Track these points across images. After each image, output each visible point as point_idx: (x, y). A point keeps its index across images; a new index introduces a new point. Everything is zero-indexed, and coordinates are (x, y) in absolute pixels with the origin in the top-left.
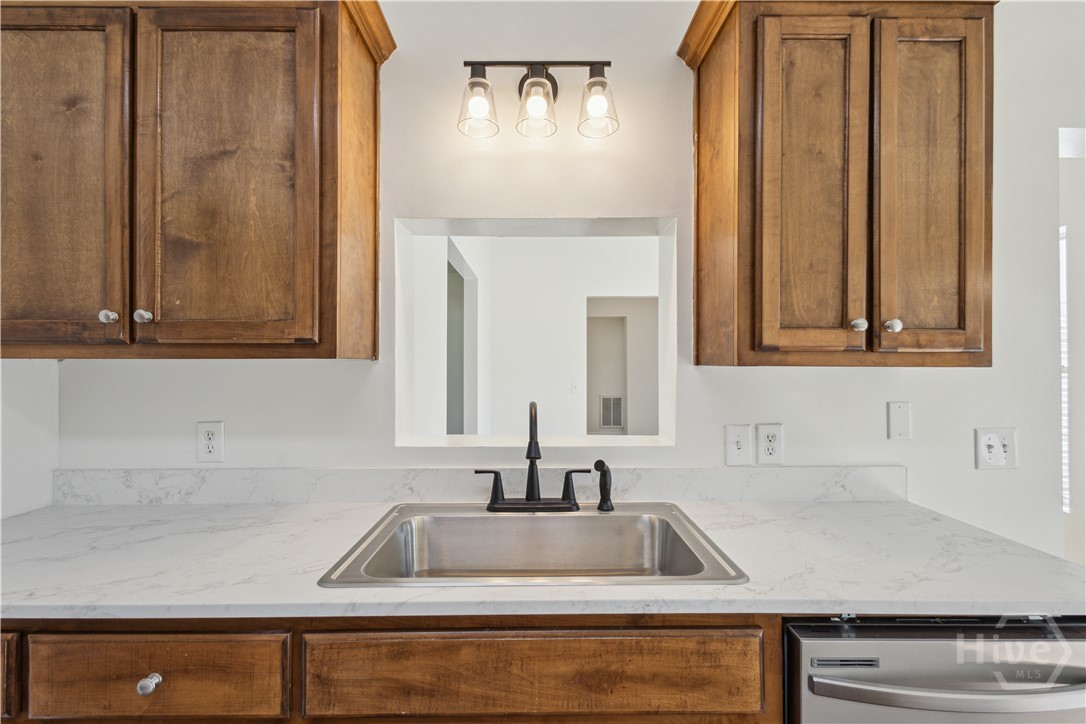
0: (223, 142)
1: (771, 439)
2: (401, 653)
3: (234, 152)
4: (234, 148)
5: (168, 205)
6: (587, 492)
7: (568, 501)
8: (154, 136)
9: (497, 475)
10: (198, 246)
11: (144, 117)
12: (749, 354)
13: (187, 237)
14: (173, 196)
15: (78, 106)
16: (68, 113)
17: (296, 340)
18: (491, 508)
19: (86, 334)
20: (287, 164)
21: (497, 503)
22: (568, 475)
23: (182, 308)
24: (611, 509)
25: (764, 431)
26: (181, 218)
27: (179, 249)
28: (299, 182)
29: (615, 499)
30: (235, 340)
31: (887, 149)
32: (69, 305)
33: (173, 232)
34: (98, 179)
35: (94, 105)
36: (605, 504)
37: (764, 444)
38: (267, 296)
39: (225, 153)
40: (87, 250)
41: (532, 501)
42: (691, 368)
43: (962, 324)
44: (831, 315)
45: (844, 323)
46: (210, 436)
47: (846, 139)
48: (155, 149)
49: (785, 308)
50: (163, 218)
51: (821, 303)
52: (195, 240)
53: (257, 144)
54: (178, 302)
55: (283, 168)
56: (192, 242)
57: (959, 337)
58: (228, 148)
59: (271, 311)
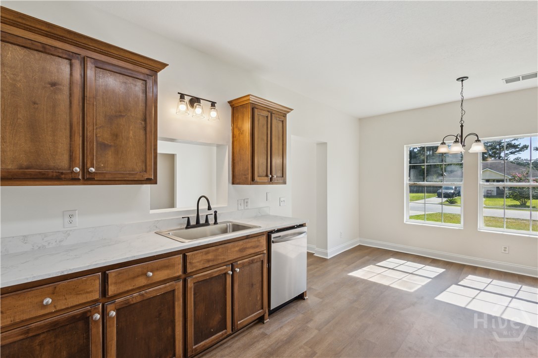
0: (120, 112)
1: (247, 202)
2: (207, 253)
3: (125, 116)
4: (124, 114)
5: (98, 130)
6: (211, 220)
7: (207, 223)
8: (94, 105)
9: (188, 218)
10: (111, 146)
11: (89, 97)
12: (252, 182)
13: (106, 142)
14: (100, 127)
15: (56, 87)
16: (52, 88)
17: (147, 179)
18: (187, 228)
19: (63, 176)
20: (143, 123)
21: (189, 226)
22: (207, 216)
23: (104, 167)
24: (217, 224)
25: (245, 201)
26: (105, 135)
27: (103, 146)
28: (148, 129)
29: (218, 221)
30: (126, 179)
31: (273, 140)
32: (52, 164)
33: (100, 140)
34: (67, 117)
35: (65, 88)
36: (216, 223)
37: (245, 204)
38: (136, 164)
39: (121, 116)
40: (62, 143)
41: (198, 224)
42: (231, 185)
43: (283, 177)
44: (265, 174)
45: (267, 176)
46: (71, 216)
47: (267, 137)
48: (93, 110)
49: (258, 172)
50: (96, 135)
51: (264, 171)
52: (109, 144)
53: (133, 115)
54: (102, 165)
55: (141, 123)
56: (108, 145)
57: (283, 178)
58: (122, 114)
59: (137, 169)
